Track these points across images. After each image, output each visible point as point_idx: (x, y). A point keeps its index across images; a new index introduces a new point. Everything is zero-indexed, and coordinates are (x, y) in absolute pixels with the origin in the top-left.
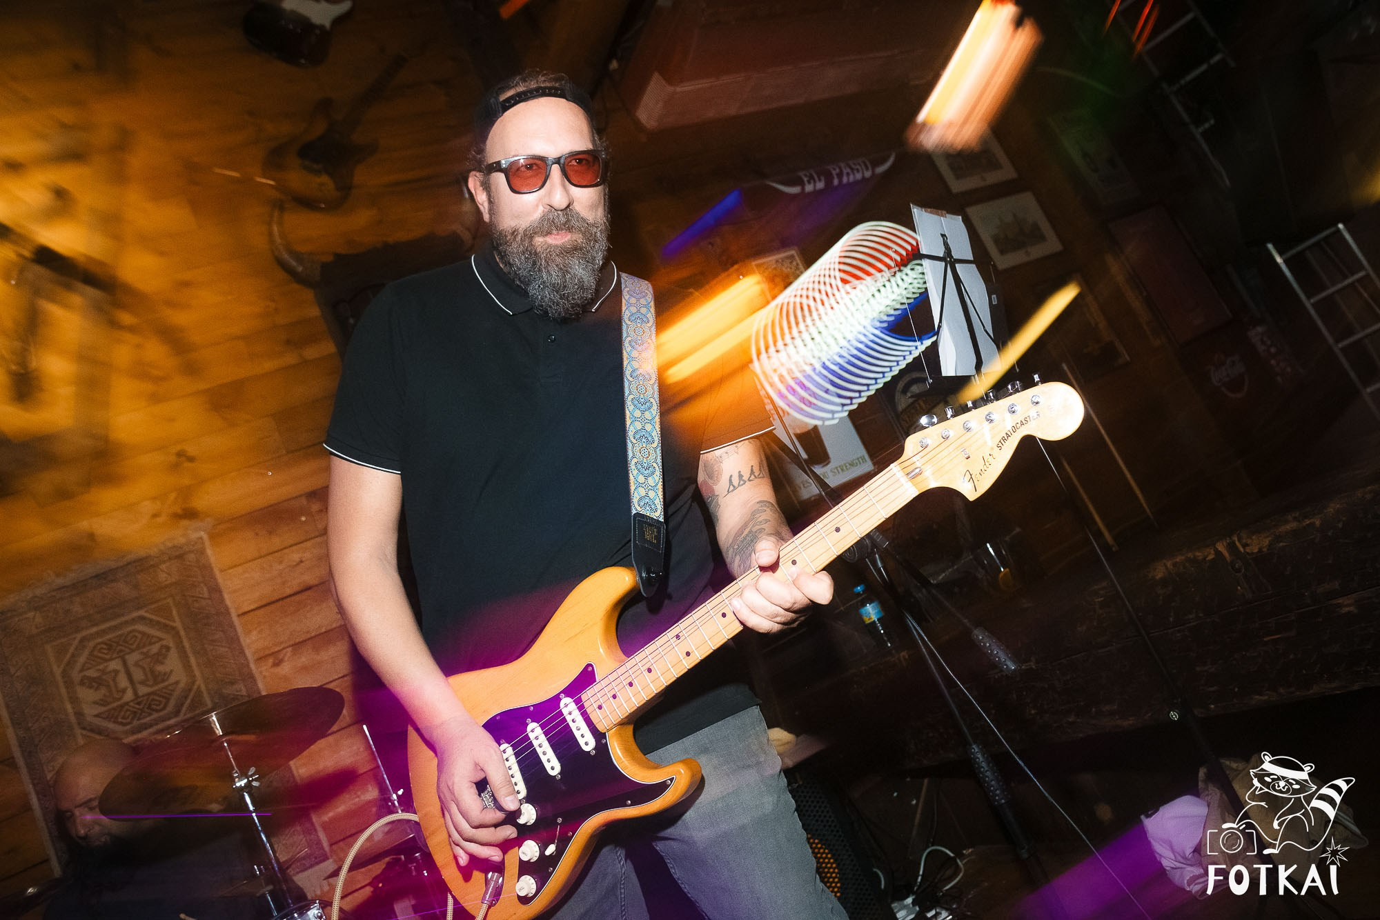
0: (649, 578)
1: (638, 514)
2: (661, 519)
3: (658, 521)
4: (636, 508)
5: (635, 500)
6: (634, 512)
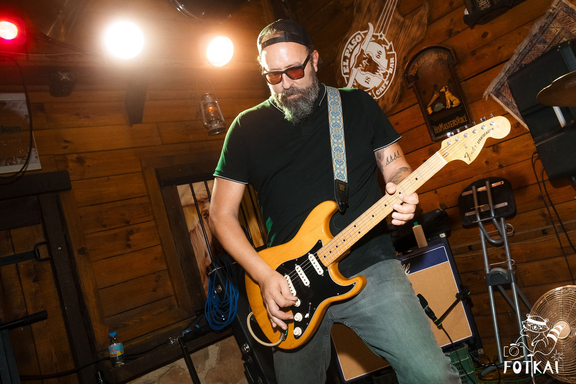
0: (342, 204)
1: (337, 180)
2: (347, 182)
3: (345, 182)
4: (336, 177)
5: (335, 174)
6: (335, 179)
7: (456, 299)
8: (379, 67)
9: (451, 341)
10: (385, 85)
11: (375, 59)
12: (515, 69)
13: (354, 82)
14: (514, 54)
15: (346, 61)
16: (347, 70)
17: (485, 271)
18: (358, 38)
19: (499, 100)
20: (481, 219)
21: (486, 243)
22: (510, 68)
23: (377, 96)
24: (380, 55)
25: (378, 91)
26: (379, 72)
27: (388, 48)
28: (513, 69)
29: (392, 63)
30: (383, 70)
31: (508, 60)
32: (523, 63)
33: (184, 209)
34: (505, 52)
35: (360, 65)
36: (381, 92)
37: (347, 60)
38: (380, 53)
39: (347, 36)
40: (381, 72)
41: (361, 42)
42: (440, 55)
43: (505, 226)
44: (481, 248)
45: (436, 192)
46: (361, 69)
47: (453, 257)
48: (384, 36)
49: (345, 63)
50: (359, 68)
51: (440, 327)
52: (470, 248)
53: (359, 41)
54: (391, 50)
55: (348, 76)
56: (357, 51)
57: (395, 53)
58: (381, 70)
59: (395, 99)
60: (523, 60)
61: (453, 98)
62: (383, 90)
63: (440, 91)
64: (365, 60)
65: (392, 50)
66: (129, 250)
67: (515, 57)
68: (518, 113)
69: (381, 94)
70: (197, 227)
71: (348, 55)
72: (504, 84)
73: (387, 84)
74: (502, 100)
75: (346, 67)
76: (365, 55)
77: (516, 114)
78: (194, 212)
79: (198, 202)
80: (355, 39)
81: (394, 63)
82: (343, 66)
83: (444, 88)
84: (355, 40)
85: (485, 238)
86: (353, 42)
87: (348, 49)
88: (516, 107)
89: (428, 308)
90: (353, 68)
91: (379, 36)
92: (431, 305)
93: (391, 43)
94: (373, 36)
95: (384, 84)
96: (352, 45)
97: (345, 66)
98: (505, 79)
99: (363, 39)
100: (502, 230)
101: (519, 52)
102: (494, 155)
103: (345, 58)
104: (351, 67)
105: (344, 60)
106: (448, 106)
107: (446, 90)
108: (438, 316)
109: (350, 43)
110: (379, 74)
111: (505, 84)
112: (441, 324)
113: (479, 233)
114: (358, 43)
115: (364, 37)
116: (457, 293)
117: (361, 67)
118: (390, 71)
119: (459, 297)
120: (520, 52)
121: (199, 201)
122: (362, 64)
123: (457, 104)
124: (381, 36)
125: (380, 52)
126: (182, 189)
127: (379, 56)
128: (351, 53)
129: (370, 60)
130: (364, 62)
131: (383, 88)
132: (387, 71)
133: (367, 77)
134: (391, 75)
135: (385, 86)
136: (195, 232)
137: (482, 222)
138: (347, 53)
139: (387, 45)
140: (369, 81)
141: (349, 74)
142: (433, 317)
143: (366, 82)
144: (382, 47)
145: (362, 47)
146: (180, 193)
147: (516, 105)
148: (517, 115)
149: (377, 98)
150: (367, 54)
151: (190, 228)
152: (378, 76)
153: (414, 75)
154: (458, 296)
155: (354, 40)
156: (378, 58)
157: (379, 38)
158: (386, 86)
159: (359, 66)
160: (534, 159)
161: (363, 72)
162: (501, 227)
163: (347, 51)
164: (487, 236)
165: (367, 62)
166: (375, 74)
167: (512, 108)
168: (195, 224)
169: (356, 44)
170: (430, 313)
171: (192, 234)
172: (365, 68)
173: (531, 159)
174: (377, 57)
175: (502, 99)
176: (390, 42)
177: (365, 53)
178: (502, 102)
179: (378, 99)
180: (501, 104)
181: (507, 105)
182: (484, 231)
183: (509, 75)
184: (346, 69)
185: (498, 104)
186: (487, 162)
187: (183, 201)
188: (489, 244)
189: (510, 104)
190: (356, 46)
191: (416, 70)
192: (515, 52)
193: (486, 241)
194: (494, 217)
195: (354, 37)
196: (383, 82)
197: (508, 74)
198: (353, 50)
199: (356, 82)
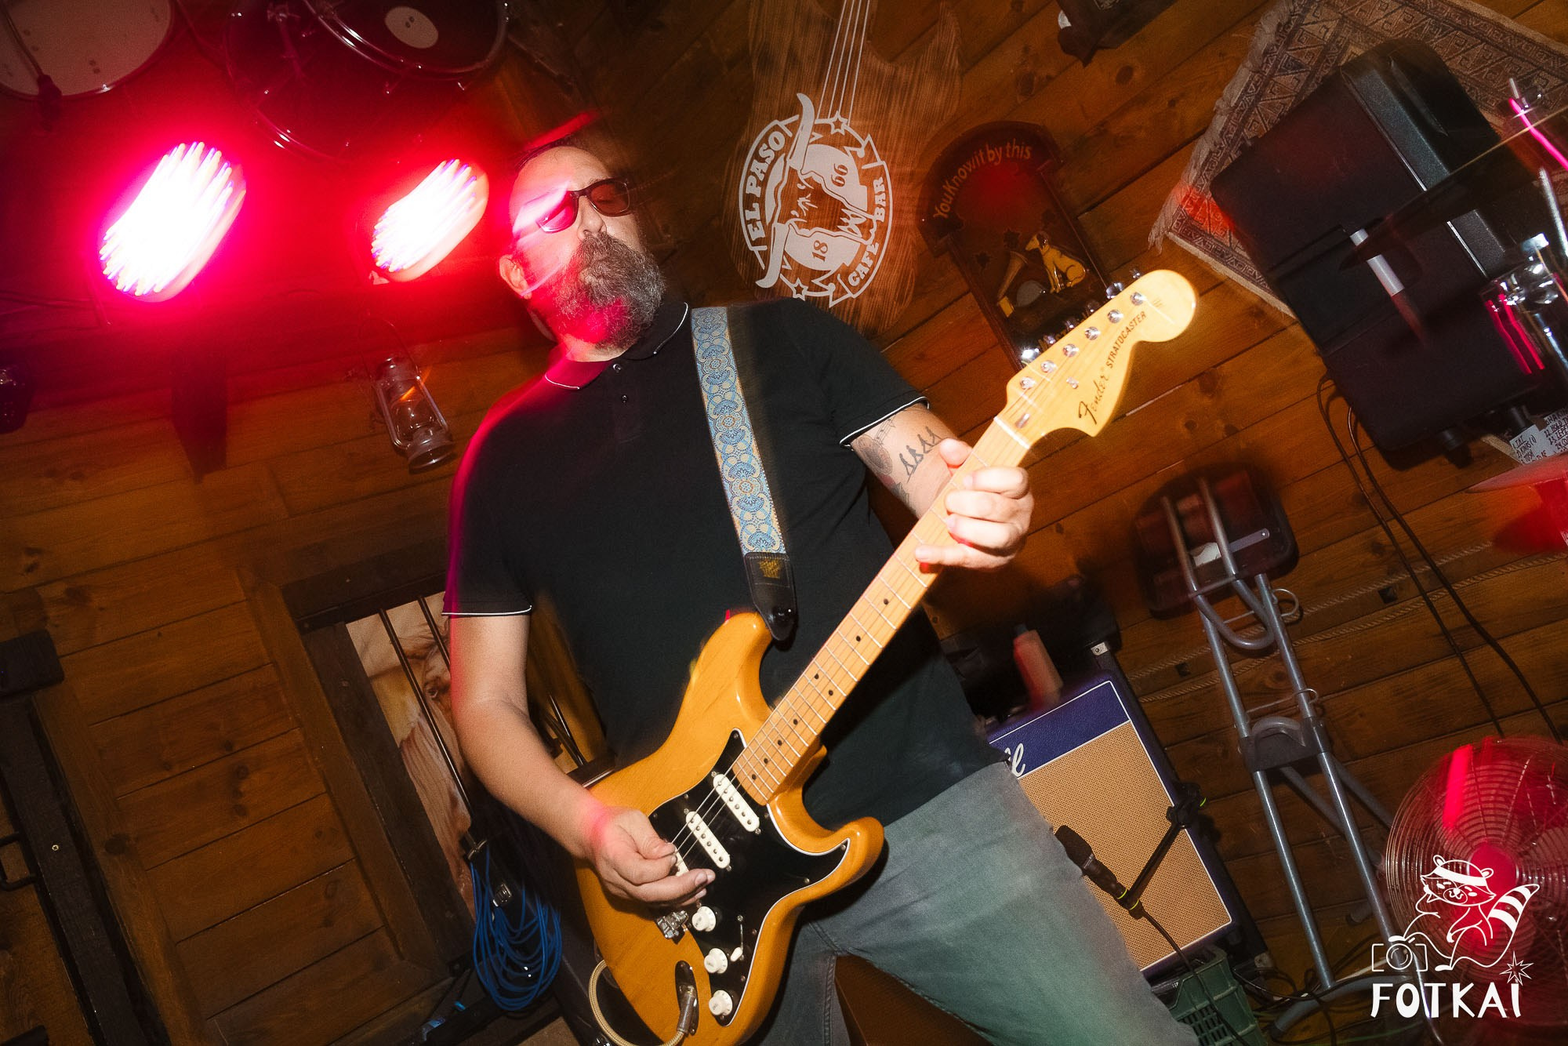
7: (1169, 824)
8: (847, 209)
9: (1176, 947)
10: (871, 255)
11: (830, 189)
12: (1226, 155)
13: (783, 263)
14: (1215, 112)
15: (752, 209)
16: (759, 233)
17: (1238, 732)
18: (777, 141)
19: (1196, 246)
20: (1200, 585)
21: (1225, 652)
22: (1211, 153)
23: (854, 290)
24: (843, 177)
25: (854, 274)
26: (847, 224)
27: (861, 152)
28: (1221, 155)
29: (880, 193)
30: (857, 217)
31: (1202, 133)
32: (1248, 133)
33: (375, 684)
34: (1191, 114)
35: (794, 212)
36: (863, 276)
37: (756, 205)
38: (842, 170)
39: (743, 139)
40: (853, 223)
41: (786, 150)
42: (1011, 150)
43: (1274, 596)
44: (1212, 666)
45: (1060, 530)
46: (798, 223)
47: (1139, 703)
48: (847, 124)
49: (750, 215)
50: (792, 221)
51: (1138, 913)
52: (1182, 670)
53: (778, 148)
54: (870, 158)
55: (764, 248)
56: (777, 177)
57: (884, 163)
58: (852, 215)
59: (903, 288)
60: (1244, 127)
61: (1066, 262)
62: (866, 270)
63: (1027, 249)
64: (803, 196)
65: (875, 157)
66: (244, 822)
67: (1219, 122)
68: (1254, 276)
69: (863, 282)
70: (417, 730)
71: (756, 191)
72: (1201, 200)
73: (875, 251)
74: (1204, 245)
75: (755, 225)
76: (802, 184)
77: (1250, 278)
78: (402, 689)
79: (408, 660)
80: (767, 143)
81: (887, 192)
82: (747, 223)
83: (1035, 238)
84: (769, 148)
85: (1222, 638)
86: (762, 154)
87: (754, 174)
88: (1246, 258)
89: (1096, 862)
90: (776, 224)
91: (833, 126)
92: (1102, 853)
93: (869, 138)
94: (816, 128)
95: (866, 254)
96: (762, 160)
97: (753, 222)
98: (1202, 186)
99: (789, 141)
100: (1266, 610)
101: (1229, 105)
102: (1207, 401)
103: (749, 200)
104: (768, 221)
105: (748, 206)
106: (1056, 287)
107: (1042, 244)
108: (1127, 882)
109: (756, 156)
110: (849, 229)
111: (1206, 201)
112: (1140, 903)
113: (1202, 626)
114: (777, 154)
115: (790, 134)
116: (1170, 808)
117: (795, 217)
118: (879, 215)
119: (1178, 818)
120: (1233, 105)
121: (414, 656)
122: (798, 209)
123: (1079, 277)
124: (838, 124)
125: (843, 167)
126: (363, 632)
127: (840, 179)
128: (763, 184)
129: (818, 194)
130: (803, 203)
131: (865, 265)
132: (870, 216)
133: (818, 242)
134: (882, 227)
135: (871, 259)
136: (412, 743)
137: (1205, 595)
138: (751, 184)
139: (858, 145)
140: (824, 253)
141: (766, 241)
142: (1113, 885)
143: (815, 255)
144: (846, 153)
145: (791, 163)
146: (358, 645)
147: (1245, 254)
148: (1253, 282)
149: (855, 296)
150: (805, 180)
151: (400, 733)
152: (846, 235)
153: (946, 216)
154: (1172, 814)
155: (765, 146)
156: (839, 185)
157: (833, 131)
158: (875, 258)
159: (791, 216)
160: (1325, 395)
161: (804, 231)
162: (1260, 599)
163: (752, 179)
164: (1227, 632)
165: (811, 203)
166: (839, 230)
167: (1237, 266)
168: (411, 719)
169: (773, 155)
170: (1103, 877)
171: (406, 750)
172: (808, 218)
173: (1315, 397)
174: (834, 182)
175: (1204, 242)
176: (864, 138)
177: (802, 178)
178: (1205, 252)
179: (857, 298)
180: (1203, 256)
181: (1220, 255)
182: (1216, 618)
183: (1211, 173)
184: (756, 229)
185: (1194, 258)
186: (1189, 425)
187: (369, 664)
188: (1233, 652)
189: (1227, 254)
190: (774, 162)
191: (950, 202)
192: (1218, 107)
193: (1225, 644)
194: (1238, 577)
195: (765, 140)
196: (863, 248)
197: (1208, 170)
198: (767, 175)
199: (789, 259)
